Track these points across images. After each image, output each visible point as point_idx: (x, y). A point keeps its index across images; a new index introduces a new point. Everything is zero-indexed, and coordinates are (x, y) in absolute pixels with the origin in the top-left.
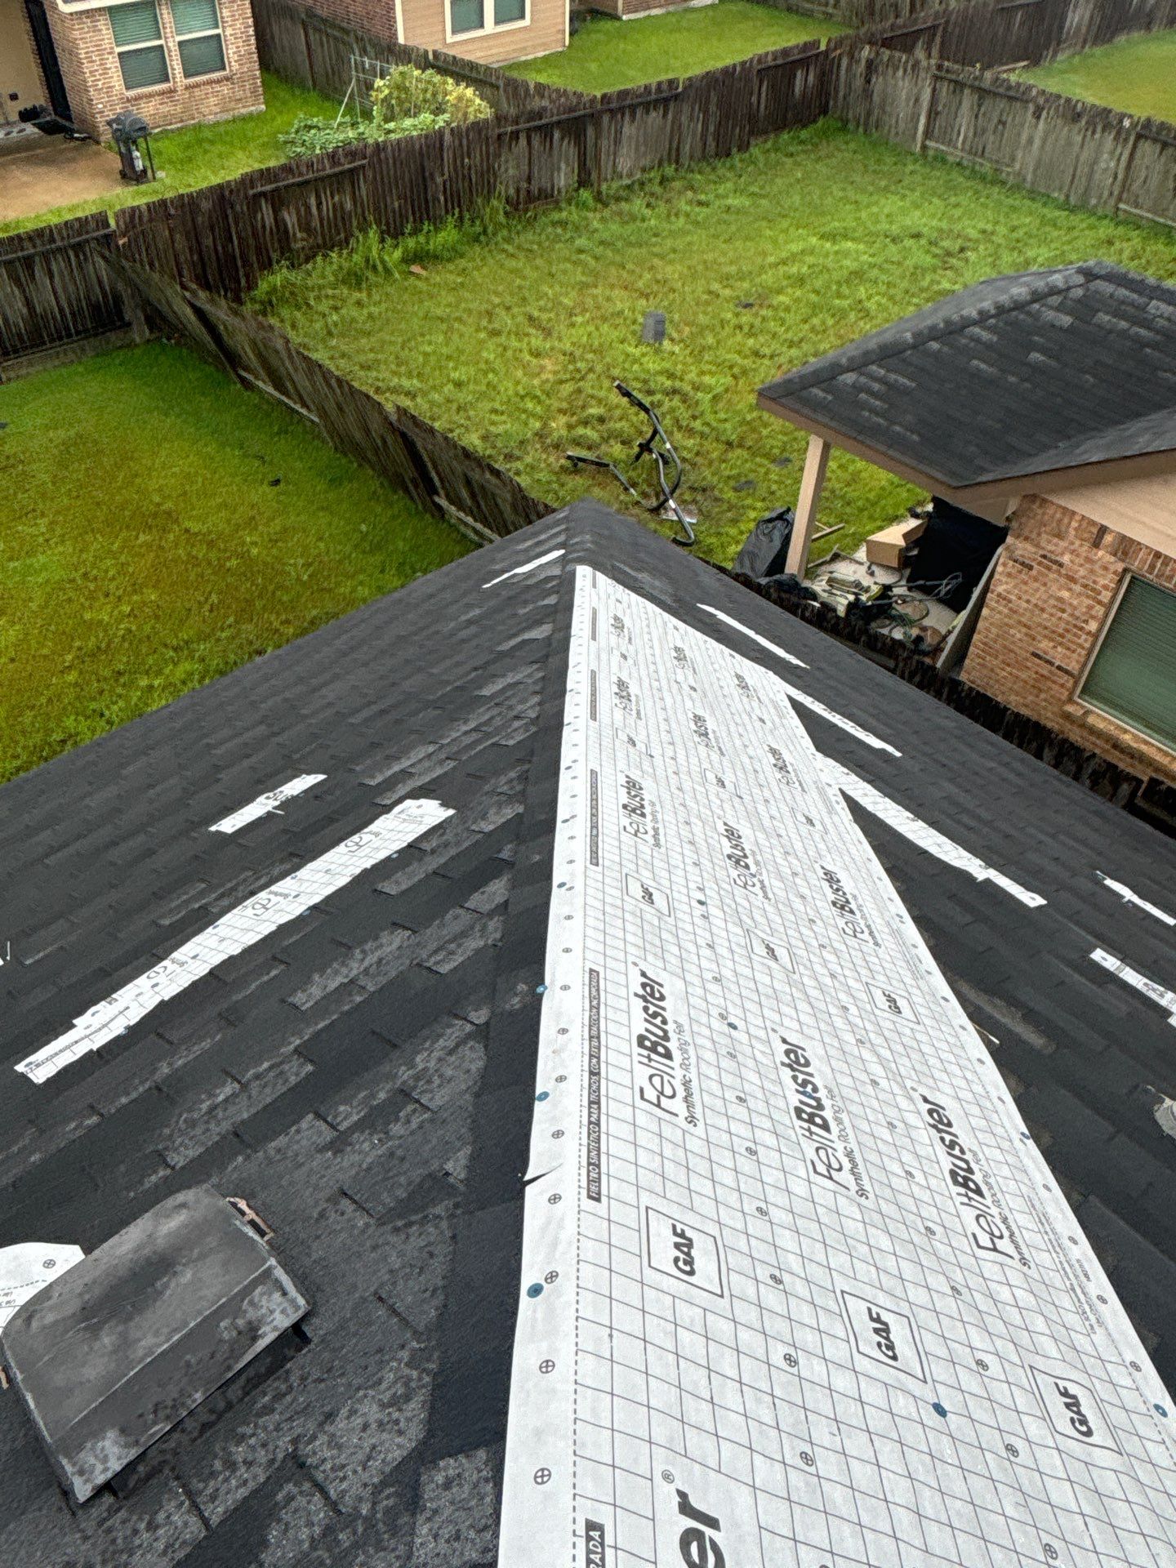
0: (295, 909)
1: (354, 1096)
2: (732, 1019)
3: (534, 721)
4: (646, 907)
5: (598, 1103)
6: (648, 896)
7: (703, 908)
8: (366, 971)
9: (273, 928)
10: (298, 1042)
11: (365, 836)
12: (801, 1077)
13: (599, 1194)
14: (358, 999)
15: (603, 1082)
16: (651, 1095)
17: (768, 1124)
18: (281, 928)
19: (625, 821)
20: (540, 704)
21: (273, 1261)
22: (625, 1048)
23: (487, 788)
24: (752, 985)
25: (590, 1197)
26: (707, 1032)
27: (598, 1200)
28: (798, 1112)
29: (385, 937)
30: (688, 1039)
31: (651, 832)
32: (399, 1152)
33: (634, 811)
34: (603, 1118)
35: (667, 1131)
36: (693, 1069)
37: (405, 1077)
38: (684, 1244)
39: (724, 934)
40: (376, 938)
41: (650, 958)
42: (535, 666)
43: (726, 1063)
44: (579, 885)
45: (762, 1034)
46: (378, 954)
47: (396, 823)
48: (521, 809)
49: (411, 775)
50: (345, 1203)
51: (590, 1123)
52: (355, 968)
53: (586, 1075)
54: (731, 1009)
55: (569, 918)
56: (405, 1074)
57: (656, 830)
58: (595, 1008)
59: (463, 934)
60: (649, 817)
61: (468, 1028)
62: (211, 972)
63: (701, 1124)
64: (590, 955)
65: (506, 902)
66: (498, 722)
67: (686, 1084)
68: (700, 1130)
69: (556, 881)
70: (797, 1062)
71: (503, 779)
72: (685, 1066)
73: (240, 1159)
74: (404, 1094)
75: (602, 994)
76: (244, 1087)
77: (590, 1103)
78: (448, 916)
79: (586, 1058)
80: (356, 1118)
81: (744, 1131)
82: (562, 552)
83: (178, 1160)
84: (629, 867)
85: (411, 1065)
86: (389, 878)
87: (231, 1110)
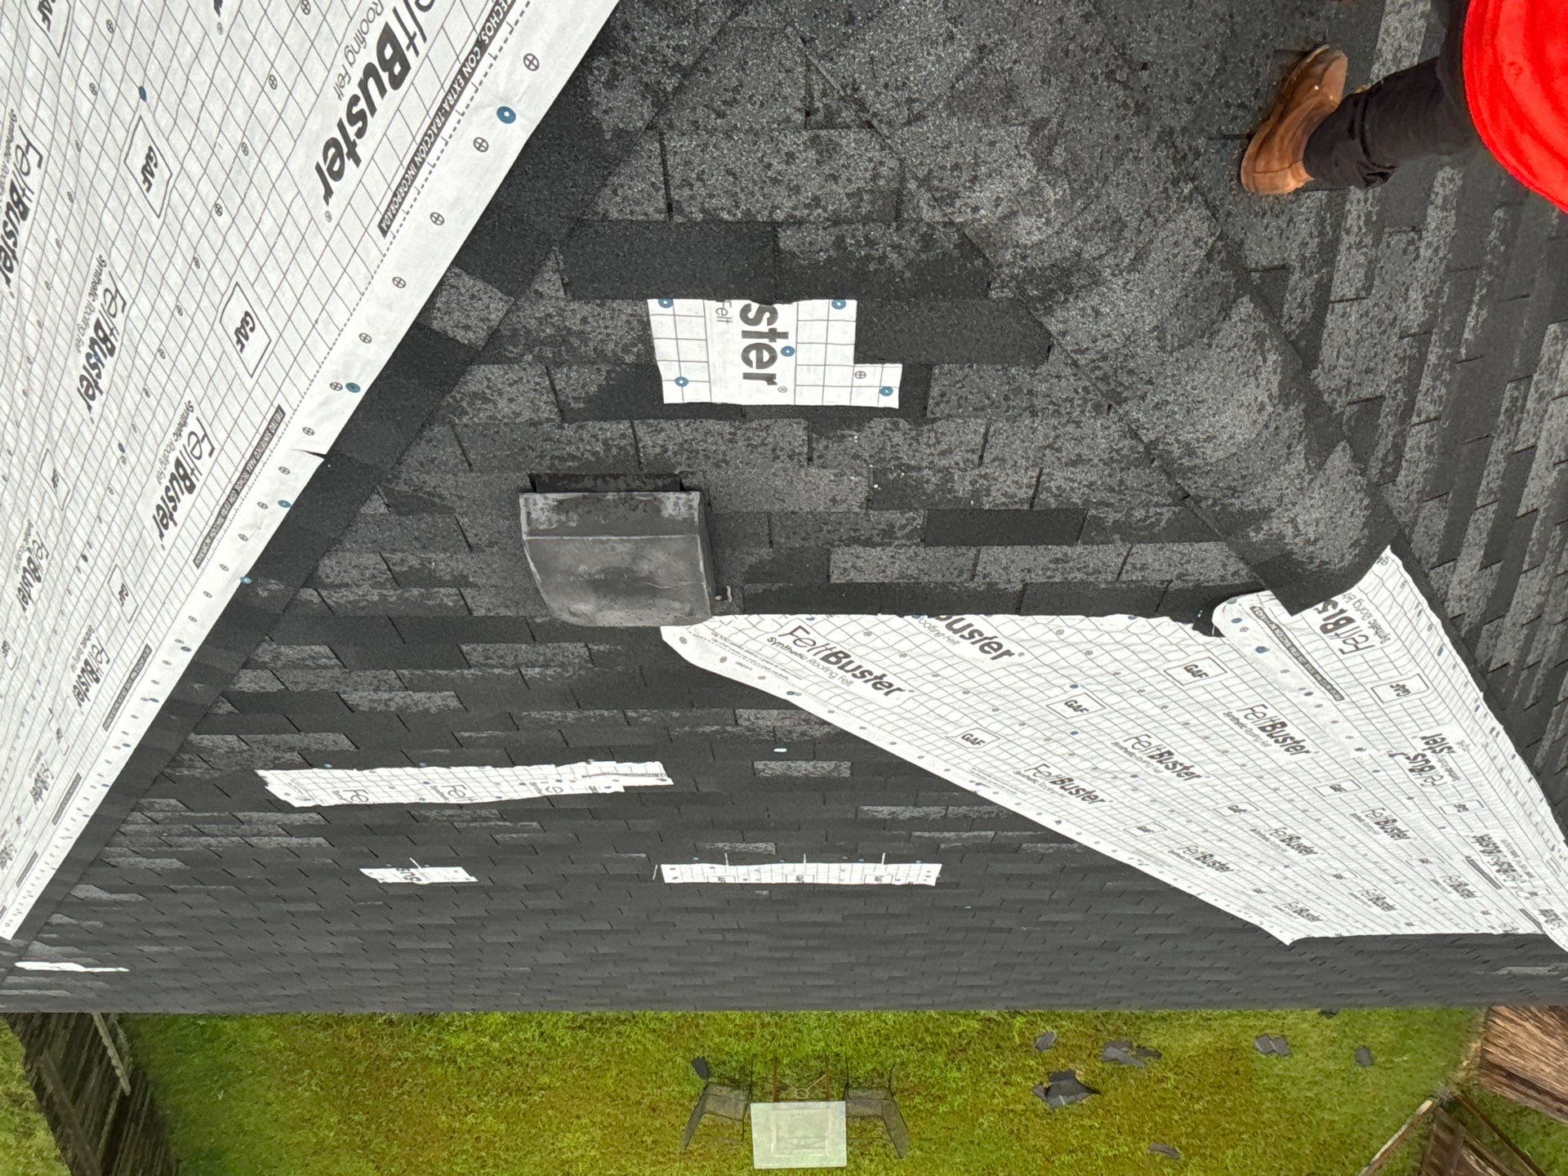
0: (432, 773)
1: (439, 605)
2: (119, 453)
3: (138, 808)
4: (130, 585)
5: (244, 469)
6: (123, 593)
7: (86, 553)
8: (391, 689)
9: (454, 769)
10: (466, 672)
11: (347, 798)
12: (94, 373)
13: (277, 411)
14: (405, 672)
15: (234, 480)
16: (206, 447)
17: (138, 362)
18: (448, 767)
19: (104, 667)
20: (124, 821)
21: (525, 537)
22: (205, 492)
23: (216, 775)
24: (86, 466)
25: (284, 415)
26: (142, 459)
27: (279, 408)
28: (111, 351)
29: (365, 707)
30: (158, 464)
31: (89, 644)
32: (418, 545)
33: (92, 672)
34: (248, 456)
35: (210, 414)
36: (167, 441)
37: (392, 592)
38: (242, 334)
39: (83, 520)
40: (371, 709)
41: (149, 543)
42: (113, 861)
43: (142, 427)
44: (170, 640)
45: (103, 425)
46: (375, 697)
47: (315, 793)
48: (192, 736)
49: (283, 827)
50: (472, 540)
52: (399, 698)
53: (242, 494)
54: (114, 461)
55: (192, 619)
56: (392, 594)
57: (84, 643)
58: (210, 537)
59: (294, 665)
60: (83, 657)
61: (324, 593)
62: (513, 764)
63: (186, 400)
64: (192, 579)
65: (245, 666)
66: (176, 829)
67: (178, 434)
68: (188, 397)
69: (189, 656)
70: (89, 385)
71: (197, 773)
72: (171, 447)
73: (538, 620)
74: (398, 581)
75: (200, 543)
76: (517, 666)
77: (250, 473)
78: (301, 688)
79: (236, 506)
80: (442, 590)
81: (157, 369)
82: (19, 964)
83: (580, 649)
84: (123, 627)
85: (383, 597)
86: (341, 751)
87: (532, 656)
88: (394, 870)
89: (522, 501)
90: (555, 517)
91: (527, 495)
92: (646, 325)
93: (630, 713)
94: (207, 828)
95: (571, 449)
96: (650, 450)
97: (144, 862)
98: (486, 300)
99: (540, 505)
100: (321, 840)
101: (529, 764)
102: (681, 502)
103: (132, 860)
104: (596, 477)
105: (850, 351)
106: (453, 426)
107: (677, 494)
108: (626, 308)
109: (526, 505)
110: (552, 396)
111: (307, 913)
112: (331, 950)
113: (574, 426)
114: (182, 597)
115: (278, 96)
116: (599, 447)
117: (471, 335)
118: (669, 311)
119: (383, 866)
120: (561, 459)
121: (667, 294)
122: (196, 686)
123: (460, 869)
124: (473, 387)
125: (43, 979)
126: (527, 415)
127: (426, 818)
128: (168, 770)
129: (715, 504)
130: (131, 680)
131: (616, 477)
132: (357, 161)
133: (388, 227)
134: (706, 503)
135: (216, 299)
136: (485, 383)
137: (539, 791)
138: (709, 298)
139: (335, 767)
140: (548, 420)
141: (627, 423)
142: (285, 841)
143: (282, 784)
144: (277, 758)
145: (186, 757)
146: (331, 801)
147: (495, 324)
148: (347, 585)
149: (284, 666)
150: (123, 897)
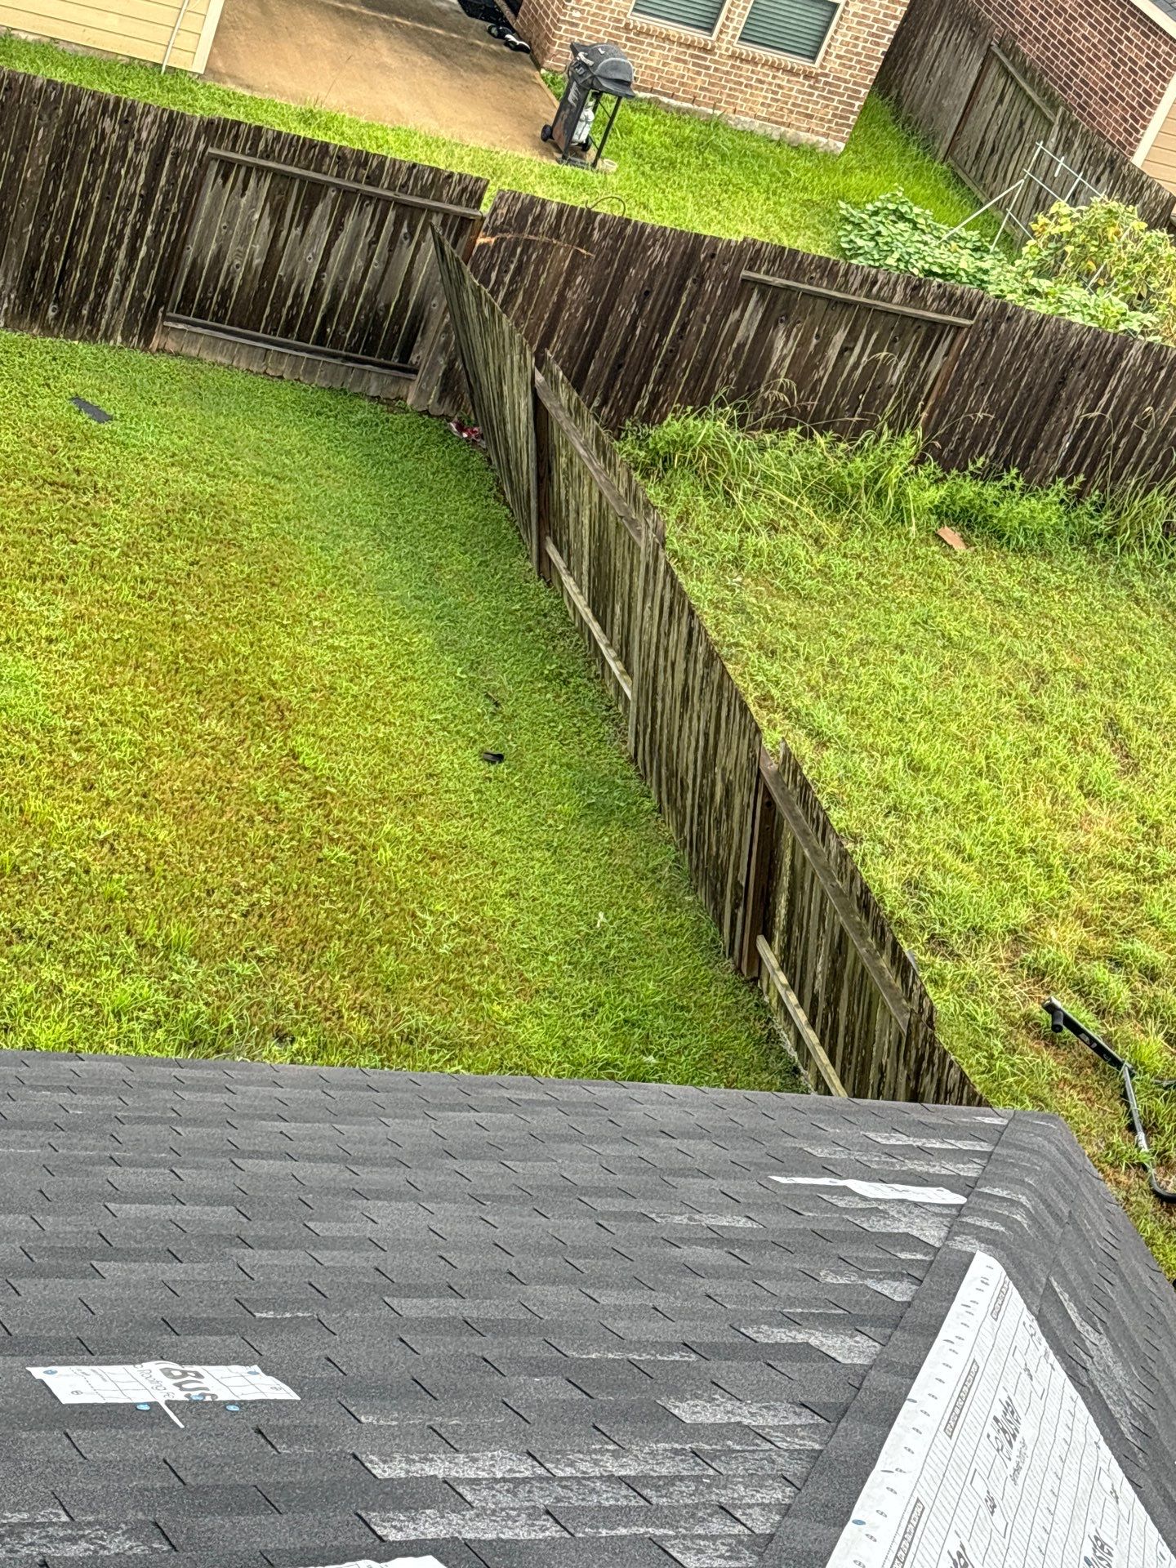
82: (960, 1200)
88: (223, 1396)
94: (622, 1497)
97: (747, 1415)
100: (381, 1471)
103: (771, 1420)
111: (424, 1292)
119: (243, 1406)
123: (66, 1398)
125: (920, 1167)
127: (133, 1532)
142: (460, 1469)
150: (783, 1335)
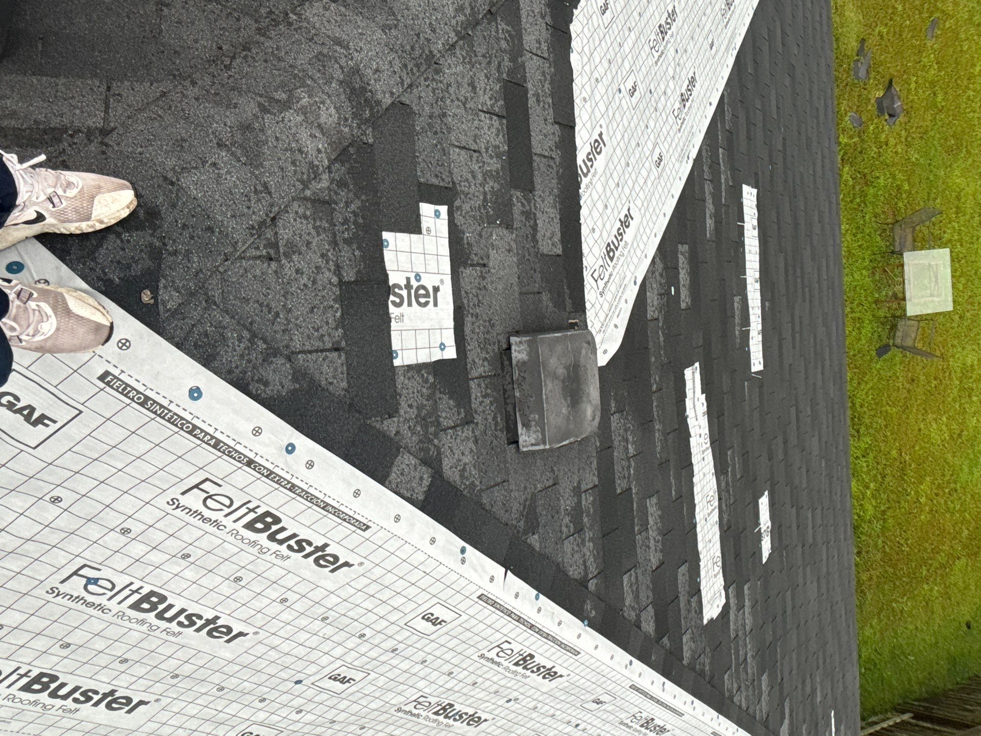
0: (699, 516)
1: (593, 506)
2: (512, 703)
3: (731, 698)
4: (593, 697)
5: (518, 621)
6: (598, 702)
7: (574, 725)
8: (648, 538)
9: (696, 502)
10: (634, 491)
11: (718, 569)
12: (465, 717)
13: (481, 599)
14: (636, 529)
15: (525, 628)
16: (505, 646)
17: (456, 689)
18: (694, 505)
19: (644, 715)
20: (740, 707)
21: (547, 447)
22: (533, 647)
23: (708, 650)
24: (521, 723)
25: (482, 594)
26: (515, 688)
27: (478, 597)
28: (451, 705)
29: (660, 555)
30: (517, 678)
32: (556, 516)
33: (647, 723)
34: (510, 619)
35: (485, 643)
37: (587, 534)
38: (435, 622)
39: (555, 726)
40: (661, 551)
41: (566, 684)
42: (765, 716)
43: (495, 687)
44: (626, 672)
45: (496, 712)
46: (653, 548)
47: (716, 588)
48: (685, 662)
49: (738, 610)
50: (551, 482)
51: (512, 612)
52: (652, 533)
53: (533, 623)
54: (517, 706)
55: (612, 657)
56: (588, 534)
57: (630, 727)
58: (561, 645)
59: (637, 597)
60: (639, 728)
61: (590, 576)
62: (691, 464)
63: (477, 659)
64: (587, 657)
65: (639, 628)
66: (743, 676)
67: (498, 664)
68: (475, 657)
69: (635, 661)
70: (472, 720)
71: (707, 661)
72: (506, 669)
73: (598, 444)
74: (579, 530)
75: (565, 652)
76: (628, 459)
77: (520, 617)
78: (651, 594)
79: (540, 627)
80: (583, 503)
81: (461, 676)
83: (615, 419)
84: (619, 702)
85: (590, 540)
86: (689, 571)
87: (621, 449)
88: (763, 543)
89: (525, 449)
90: (533, 428)
91: (521, 447)
92: (410, 367)
93: (654, 388)
95: (490, 418)
96: (486, 369)
97: (765, 697)
98: (404, 466)
99: (527, 438)
100: (746, 587)
101: (690, 454)
102: (517, 349)
103: (764, 704)
104: (506, 404)
105: (414, 237)
106: (481, 490)
107: (513, 351)
108: (400, 379)
109: (527, 446)
110: (458, 428)
111: (793, 599)
112: (815, 584)
113: (476, 416)
114: (598, 664)
115: (292, 597)
116: (487, 401)
117: (425, 476)
118: (399, 352)
119: (760, 549)
120: (496, 424)
121: (390, 354)
122: (653, 658)
123: (761, 501)
124: (457, 478)
126: (471, 444)
127: (729, 521)
128: (707, 678)
129: (517, 328)
130: (652, 698)
131: (505, 391)
132: (326, 545)
133: (364, 524)
134: (517, 333)
135: (415, 638)
136: (454, 469)
137: (707, 448)
138: (390, 327)
139: (699, 576)
140: (473, 432)
141: (471, 383)
142: (747, 610)
143: (712, 609)
144: (696, 611)
145: (698, 667)
146: (720, 580)
147: (418, 462)
148: (585, 562)
149: (638, 603)
150: (787, 711)
